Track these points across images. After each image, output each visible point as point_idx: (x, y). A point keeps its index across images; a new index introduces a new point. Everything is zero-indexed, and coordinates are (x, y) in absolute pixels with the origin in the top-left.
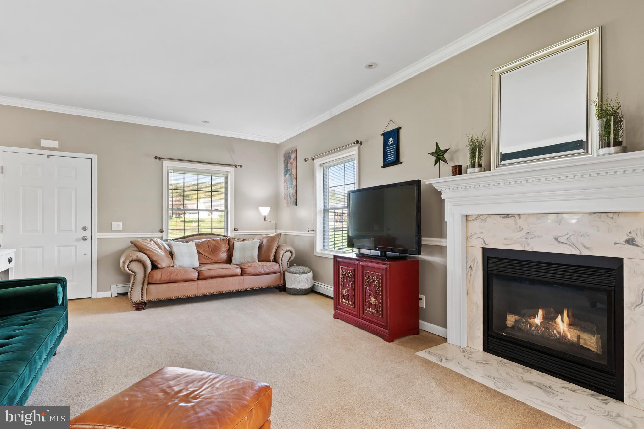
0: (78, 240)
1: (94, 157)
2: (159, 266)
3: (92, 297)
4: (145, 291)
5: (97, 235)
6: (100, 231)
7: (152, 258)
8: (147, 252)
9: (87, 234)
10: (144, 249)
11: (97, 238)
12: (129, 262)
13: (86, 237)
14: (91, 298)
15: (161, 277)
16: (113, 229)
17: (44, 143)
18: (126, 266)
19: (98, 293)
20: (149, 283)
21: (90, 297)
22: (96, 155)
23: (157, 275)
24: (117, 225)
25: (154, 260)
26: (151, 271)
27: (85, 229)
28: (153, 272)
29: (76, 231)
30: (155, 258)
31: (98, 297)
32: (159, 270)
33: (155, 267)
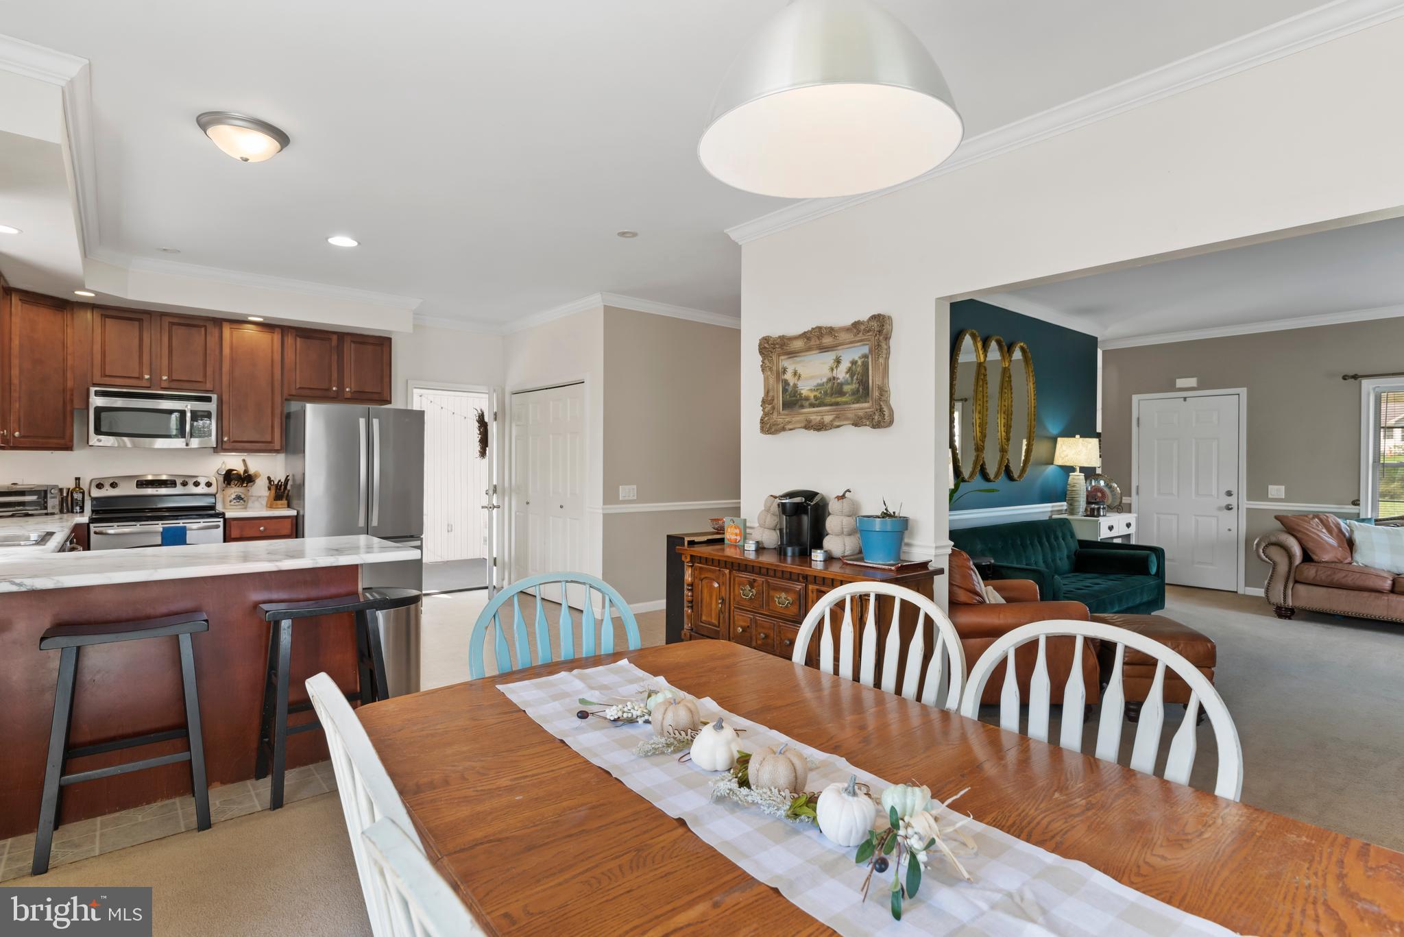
0: (1220, 509)
1: (1243, 391)
2: (1315, 557)
3: (1239, 592)
4: (1290, 592)
5: (1246, 504)
6: (1250, 498)
7: (1305, 544)
8: (1299, 535)
9: (1232, 501)
10: (1294, 529)
11: (1247, 509)
12: (1266, 546)
13: (1231, 505)
14: (1236, 592)
15: (1316, 576)
16: (1270, 496)
17: (1180, 383)
18: (1261, 551)
19: (1247, 588)
20: (1296, 582)
21: (1235, 590)
22: (1245, 389)
23: (1310, 572)
24: (1277, 491)
25: (1308, 548)
26: (1300, 564)
27: (1229, 494)
28: (1302, 565)
29: (1218, 498)
30: (1310, 545)
31: (1247, 593)
32: (1314, 564)
33: (1307, 558)
